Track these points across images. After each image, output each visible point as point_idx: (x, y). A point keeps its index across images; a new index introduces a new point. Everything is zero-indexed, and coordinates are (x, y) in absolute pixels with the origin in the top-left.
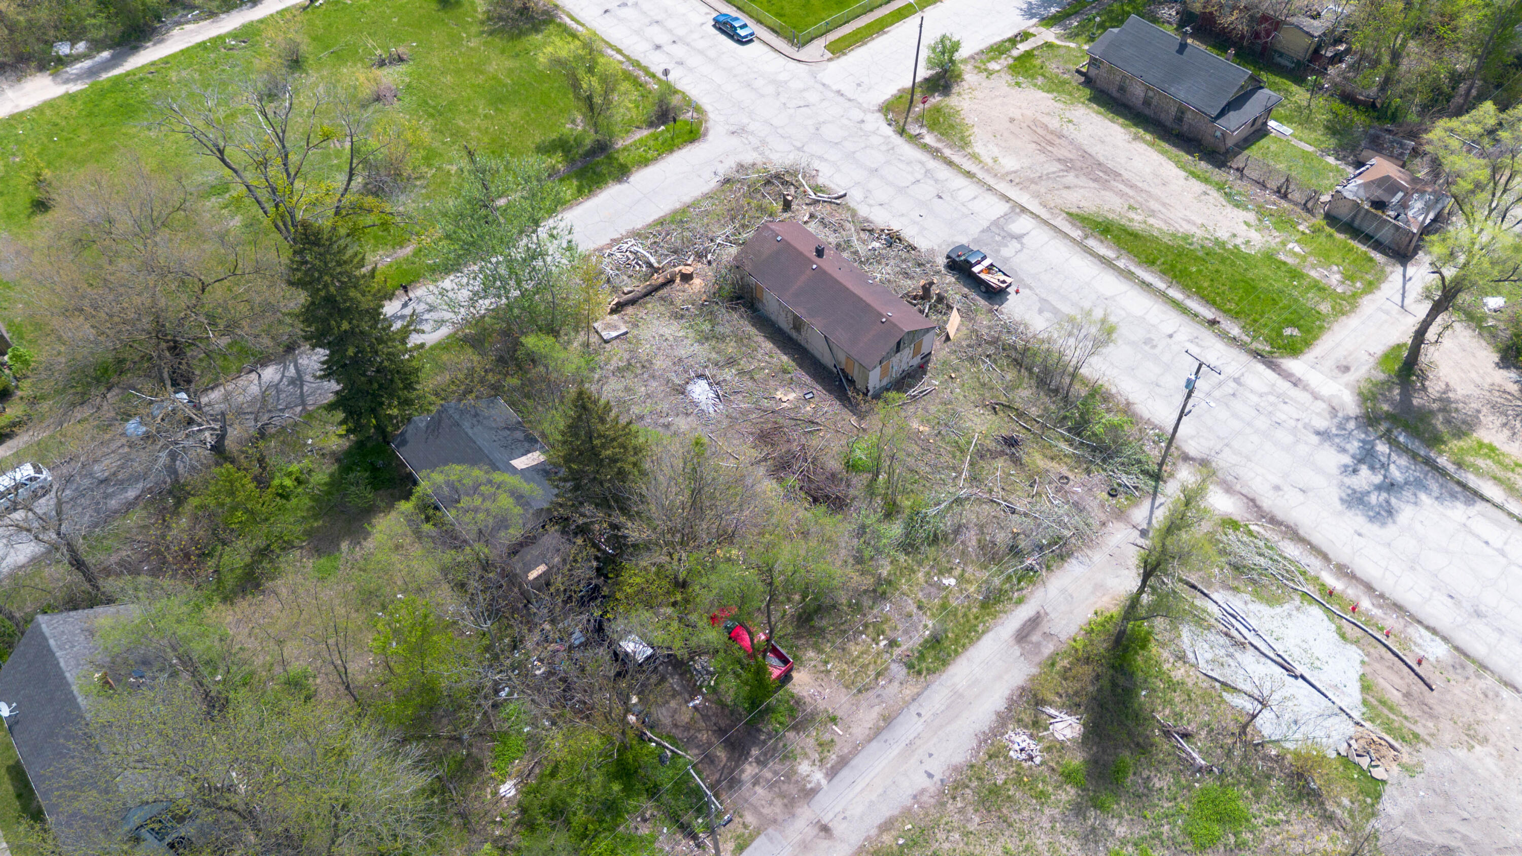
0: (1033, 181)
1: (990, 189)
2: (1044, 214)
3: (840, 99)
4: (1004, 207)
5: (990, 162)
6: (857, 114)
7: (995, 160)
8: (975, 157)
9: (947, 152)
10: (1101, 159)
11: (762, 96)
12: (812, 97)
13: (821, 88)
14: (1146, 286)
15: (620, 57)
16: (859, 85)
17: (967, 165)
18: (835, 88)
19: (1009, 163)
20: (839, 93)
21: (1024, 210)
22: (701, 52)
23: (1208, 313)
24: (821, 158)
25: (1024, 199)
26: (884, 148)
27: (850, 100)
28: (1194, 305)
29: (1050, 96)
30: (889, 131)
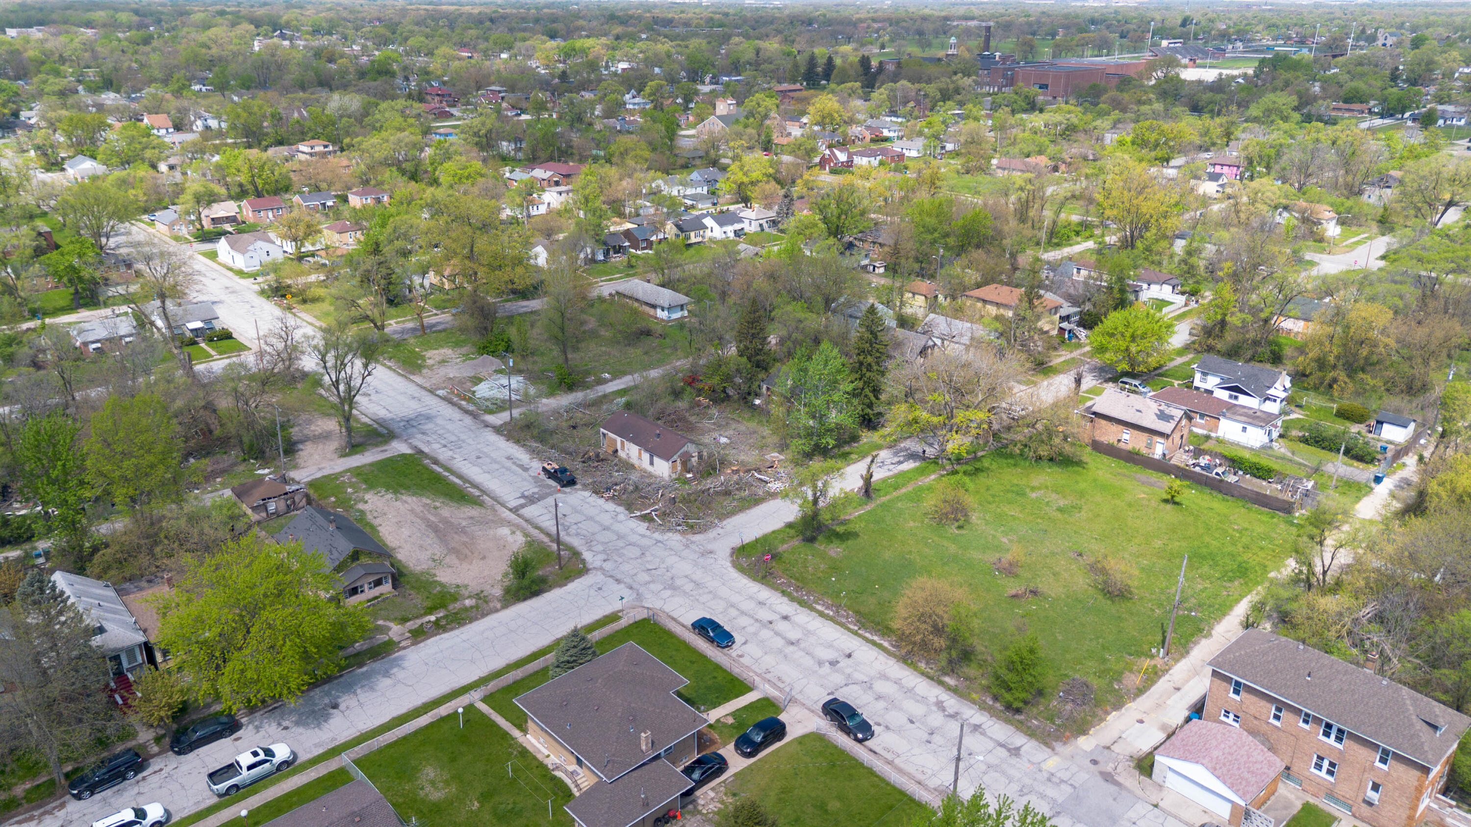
0: (493, 521)
1: (527, 521)
2: (498, 507)
3: (619, 576)
4: (523, 511)
5: (518, 533)
6: (608, 566)
7: (513, 533)
8: (526, 535)
9: (546, 539)
10: (432, 535)
11: (686, 577)
12: (644, 577)
13: (635, 586)
14: (460, 477)
15: (819, 607)
16: (600, 589)
17: (535, 533)
18: (622, 586)
19: (505, 531)
20: (618, 581)
21: (511, 510)
22: (743, 613)
23: (435, 467)
24: (643, 536)
25: (507, 514)
26: (594, 543)
27: (611, 576)
28: (440, 470)
29: (438, 579)
30: (587, 555)
